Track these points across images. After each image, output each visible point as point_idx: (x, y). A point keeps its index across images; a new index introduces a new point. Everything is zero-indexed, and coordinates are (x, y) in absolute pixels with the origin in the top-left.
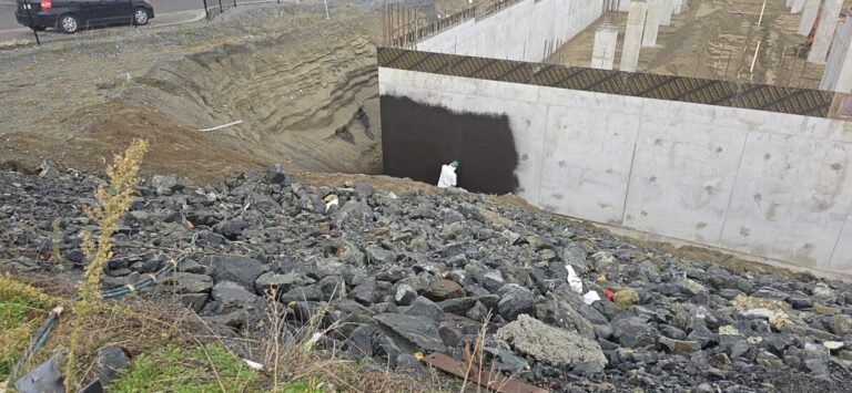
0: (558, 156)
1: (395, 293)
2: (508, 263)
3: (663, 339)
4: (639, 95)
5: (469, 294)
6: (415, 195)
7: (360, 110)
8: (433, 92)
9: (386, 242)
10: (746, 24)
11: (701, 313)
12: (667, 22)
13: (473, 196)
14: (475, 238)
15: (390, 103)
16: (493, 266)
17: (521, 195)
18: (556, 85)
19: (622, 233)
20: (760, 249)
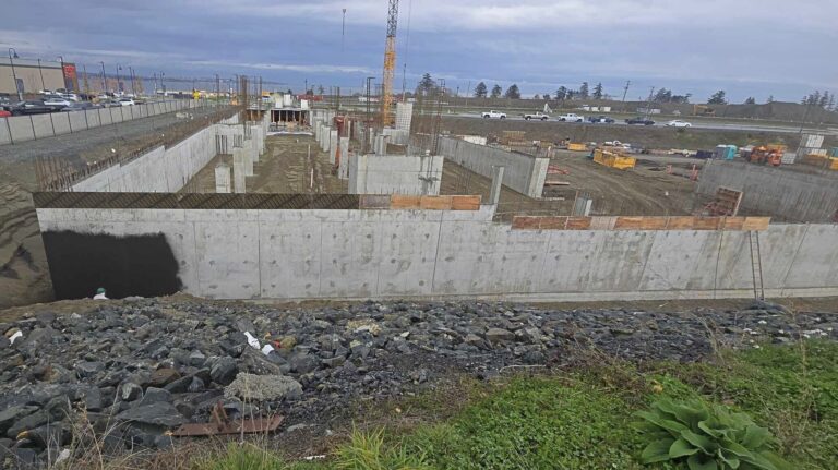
0: (208, 258)
1: (121, 394)
2: (203, 342)
3: (324, 361)
4: (255, 208)
5: (183, 375)
6: (97, 311)
7: (20, 248)
8: (95, 223)
9: (89, 355)
10: (302, 159)
11: (336, 339)
12: (257, 160)
13: (150, 300)
14: (166, 332)
15: (53, 238)
16: (190, 349)
17: (185, 291)
18: (197, 207)
19: (262, 302)
20: (342, 293)
